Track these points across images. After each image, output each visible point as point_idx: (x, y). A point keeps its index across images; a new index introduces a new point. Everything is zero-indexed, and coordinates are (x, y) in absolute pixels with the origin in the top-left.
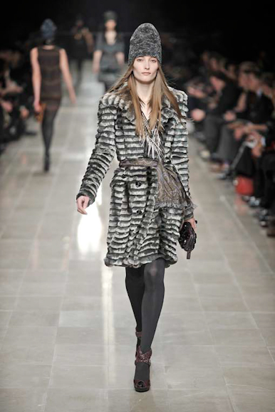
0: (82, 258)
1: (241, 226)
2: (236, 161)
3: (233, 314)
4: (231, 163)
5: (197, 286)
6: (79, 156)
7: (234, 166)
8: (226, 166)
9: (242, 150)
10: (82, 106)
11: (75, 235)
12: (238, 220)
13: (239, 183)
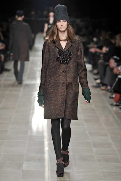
0: (34, 134)
1: (117, 118)
2: (114, 85)
3: (113, 164)
4: (111, 86)
5: (94, 149)
6: (33, 82)
7: (113, 87)
8: (109, 88)
9: (117, 79)
10: (34, 56)
11: (31, 122)
12: (115, 115)
13: (115, 96)
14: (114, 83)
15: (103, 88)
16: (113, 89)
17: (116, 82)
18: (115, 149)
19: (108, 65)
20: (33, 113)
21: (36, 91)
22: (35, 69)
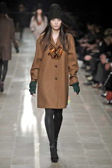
0: (23, 136)
1: (109, 117)
2: (106, 82)
3: (105, 166)
4: (103, 83)
5: (85, 151)
6: (21, 80)
8: (101, 85)
9: (109, 76)
10: (23, 52)
11: (19, 123)
12: (107, 114)
13: (108, 94)
14: (105, 81)
15: (95, 85)
16: (105, 86)
17: (108, 79)
18: (107, 150)
19: (100, 61)
20: (22, 113)
21: (25, 89)
22: (23, 66)
